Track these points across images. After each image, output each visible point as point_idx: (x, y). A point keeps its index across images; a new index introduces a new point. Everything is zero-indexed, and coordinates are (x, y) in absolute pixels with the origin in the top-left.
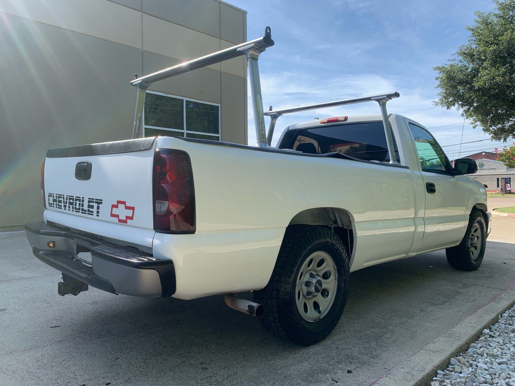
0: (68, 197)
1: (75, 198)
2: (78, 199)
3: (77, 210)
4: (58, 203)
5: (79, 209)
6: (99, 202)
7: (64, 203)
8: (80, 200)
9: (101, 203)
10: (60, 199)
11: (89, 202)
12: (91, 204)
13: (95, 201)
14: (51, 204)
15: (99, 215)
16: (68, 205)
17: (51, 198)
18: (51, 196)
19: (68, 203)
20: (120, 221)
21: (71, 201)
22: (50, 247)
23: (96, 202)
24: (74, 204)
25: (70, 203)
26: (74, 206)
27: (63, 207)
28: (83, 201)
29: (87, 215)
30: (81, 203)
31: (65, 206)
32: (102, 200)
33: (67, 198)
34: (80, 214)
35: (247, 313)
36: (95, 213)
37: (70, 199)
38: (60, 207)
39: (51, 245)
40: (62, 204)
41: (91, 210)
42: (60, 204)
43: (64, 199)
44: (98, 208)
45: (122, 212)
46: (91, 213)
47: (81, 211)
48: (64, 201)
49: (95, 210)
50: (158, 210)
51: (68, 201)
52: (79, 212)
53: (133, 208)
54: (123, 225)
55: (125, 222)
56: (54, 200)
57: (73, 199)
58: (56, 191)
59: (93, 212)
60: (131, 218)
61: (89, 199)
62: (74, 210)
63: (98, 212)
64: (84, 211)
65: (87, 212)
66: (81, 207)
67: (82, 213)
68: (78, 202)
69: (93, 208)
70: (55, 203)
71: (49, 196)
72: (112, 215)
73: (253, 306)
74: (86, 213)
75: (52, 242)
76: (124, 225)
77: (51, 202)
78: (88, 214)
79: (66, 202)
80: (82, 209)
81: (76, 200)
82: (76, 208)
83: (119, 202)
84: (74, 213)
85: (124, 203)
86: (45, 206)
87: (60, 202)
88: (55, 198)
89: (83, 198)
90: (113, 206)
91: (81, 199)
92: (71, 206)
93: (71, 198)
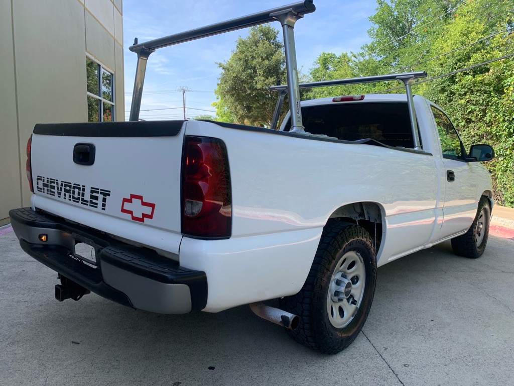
0: (64, 183)
1: (72, 185)
2: (77, 187)
3: (76, 200)
4: (49, 189)
5: (78, 199)
6: (106, 194)
7: (58, 189)
8: (79, 189)
9: (109, 195)
10: (53, 184)
11: (92, 192)
12: (95, 194)
13: (100, 191)
14: (41, 189)
15: (106, 208)
16: (63, 192)
17: (41, 182)
18: (41, 179)
19: (63, 190)
20: (134, 218)
21: (68, 188)
22: (42, 240)
23: (101, 193)
24: (71, 192)
25: (66, 191)
26: (72, 195)
27: (56, 194)
28: (84, 190)
29: (88, 207)
30: (81, 192)
31: (59, 194)
32: (110, 192)
33: (62, 185)
34: (79, 204)
35: (280, 324)
36: (100, 206)
37: (66, 186)
38: (53, 193)
39: (43, 238)
40: (56, 191)
41: (94, 201)
42: (53, 190)
43: (57, 184)
44: (104, 200)
45: (137, 208)
46: (95, 205)
47: (80, 201)
48: (58, 187)
49: (100, 202)
50: (187, 212)
51: (63, 187)
52: (78, 202)
53: (153, 206)
54: (137, 223)
55: (142, 220)
56: (44, 185)
57: (70, 187)
58: (48, 175)
59: (97, 204)
60: (150, 217)
61: (92, 188)
62: (71, 199)
63: (104, 205)
64: (84, 202)
65: (89, 204)
66: (81, 197)
67: (82, 203)
68: (76, 190)
69: (97, 200)
70: (46, 188)
71: (38, 179)
72: (123, 211)
73: (288, 318)
74: (87, 205)
75: (44, 235)
76: (140, 224)
77: (41, 186)
78: (90, 205)
79: (61, 188)
80: (83, 200)
81: (74, 188)
82: (74, 197)
83: (133, 196)
84: (72, 202)
85: (140, 198)
86: (32, 190)
87: (53, 187)
88: (46, 182)
89: (83, 186)
90: (125, 200)
91: (81, 187)
92: (68, 194)
93: (68, 184)
